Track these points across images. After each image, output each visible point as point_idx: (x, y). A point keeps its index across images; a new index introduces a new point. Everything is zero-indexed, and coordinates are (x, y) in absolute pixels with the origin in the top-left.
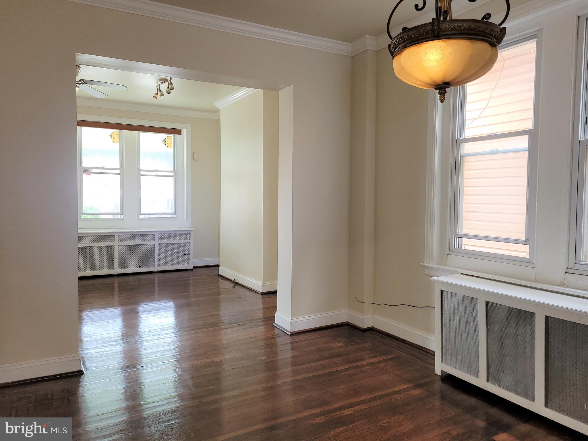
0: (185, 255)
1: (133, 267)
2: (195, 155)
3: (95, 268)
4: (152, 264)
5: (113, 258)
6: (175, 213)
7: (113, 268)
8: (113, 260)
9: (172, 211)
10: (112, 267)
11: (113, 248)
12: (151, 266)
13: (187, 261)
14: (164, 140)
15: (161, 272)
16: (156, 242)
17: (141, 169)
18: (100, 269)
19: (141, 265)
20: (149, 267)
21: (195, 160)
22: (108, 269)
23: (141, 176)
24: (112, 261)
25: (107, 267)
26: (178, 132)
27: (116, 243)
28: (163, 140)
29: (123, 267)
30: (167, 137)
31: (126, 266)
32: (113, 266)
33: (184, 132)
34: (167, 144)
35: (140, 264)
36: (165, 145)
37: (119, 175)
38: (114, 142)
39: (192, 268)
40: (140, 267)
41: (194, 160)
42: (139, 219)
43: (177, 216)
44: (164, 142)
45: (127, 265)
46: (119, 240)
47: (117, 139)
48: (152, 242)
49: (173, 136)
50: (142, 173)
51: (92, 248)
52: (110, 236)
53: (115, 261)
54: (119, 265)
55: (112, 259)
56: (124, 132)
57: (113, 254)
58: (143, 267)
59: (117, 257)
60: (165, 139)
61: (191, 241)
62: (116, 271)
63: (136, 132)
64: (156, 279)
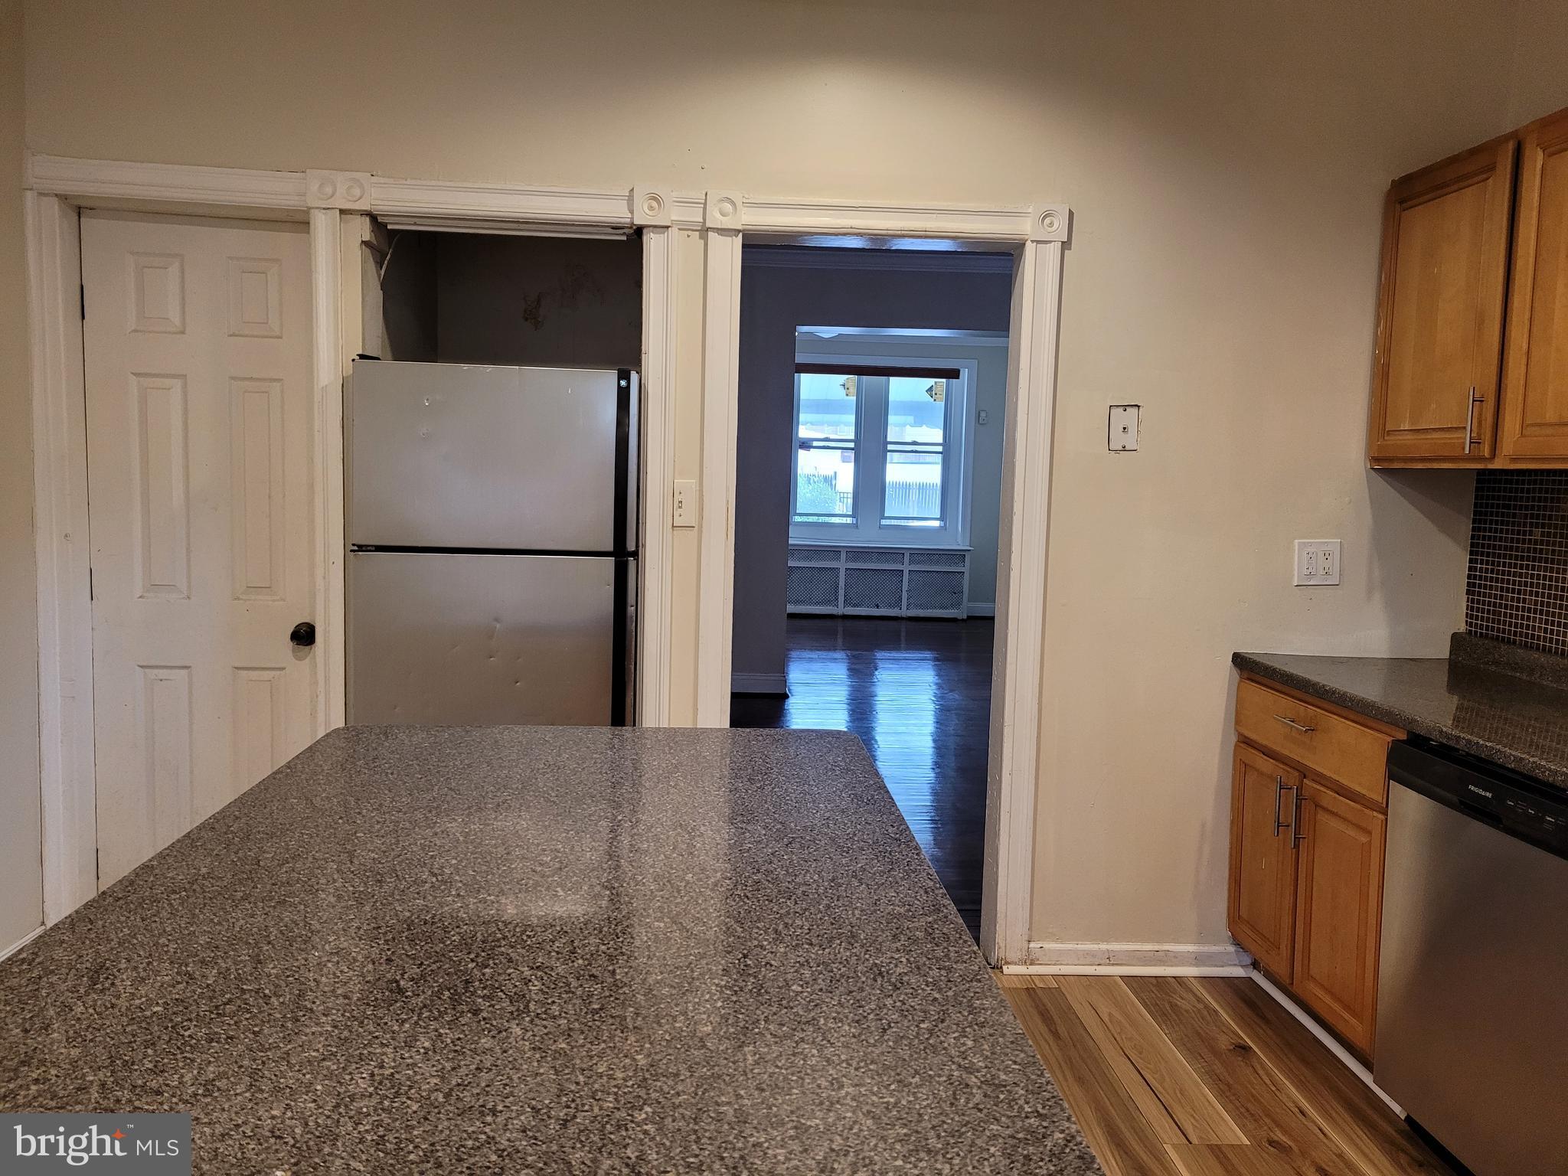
0: (955, 593)
1: (868, 607)
2: (983, 414)
3: (810, 603)
4: (898, 604)
5: (837, 588)
6: (941, 519)
7: (837, 605)
9: (937, 515)
10: (835, 603)
11: (838, 572)
12: (896, 608)
13: (957, 605)
14: (930, 389)
15: (911, 619)
16: (906, 567)
17: (889, 439)
18: (817, 604)
19: (880, 604)
20: (892, 607)
21: (982, 424)
22: (828, 606)
23: (888, 453)
25: (827, 602)
26: (954, 374)
27: (842, 565)
28: (928, 390)
29: (852, 605)
30: (936, 383)
31: (857, 603)
32: (837, 601)
33: (965, 374)
34: (934, 396)
35: (878, 602)
36: (932, 397)
37: (853, 451)
38: (847, 394)
39: (965, 618)
40: (878, 606)
41: (979, 423)
42: (881, 526)
43: (945, 524)
44: (929, 393)
45: (859, 602)
46: (848, 559)
47: (853, 389)
48: (899, 567)
49: (945, 382)
50: (890, 447)
51: (807, 569)
52: (834, 552)
54: (845, 601)
55: (835, 590)
56: (865, 379)
57: (837, 582)
58: (883, 607)
59: (844, 588)
60: (933, 387)
61: (966, 569)
62: (841, 609)
63: (883, 378)
64: (903, 629)
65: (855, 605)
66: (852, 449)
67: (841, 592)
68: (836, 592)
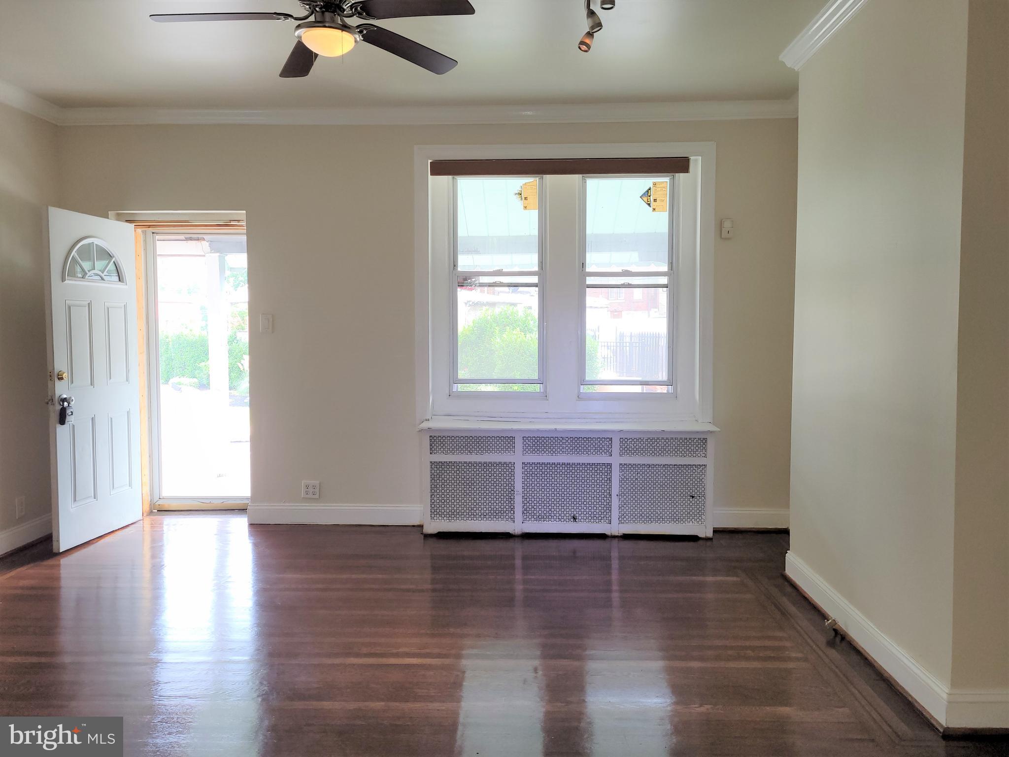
0: (693, 497)
1: (558, 520)
2: (727, 225)
3: (472, 516)
4: (605, 515)
5: (513, 492)
6: (669, 383)
7: (512, 517)
8: (512, 497)
9: (663, 376)
10: (510, 515)
11: (513, 468)
12: (602, 521)
13: (698, 515)
14: (648, 193)
15: (626, 537)
16: (616, 460)
17: (589, 269)
18: (482, 516)
19: (577, 515)
20: (597, 521)
21: (729, 239)
22: (500, 519)
23: (587, 289)
24: (510, 500)
25: (496, 514)
26: (679, 165)
27: (518, 457)
28: (644, 194)
29: (535, 517)
30: (655, 184)
31: (543, 514)
32: (512, 512)
33: (697, 164)
34: (652, 203)
35: (575, 513)
36: (649, 205)
37: (537, 289)
38: (525, 207)
39: (710, 534)
40: (574, 518)
41: (723, 238)
42: (580, 397)
43: (675, 390)
44: (645, 199)
45: (545, 512)
46: (527, 449)
47: (534, 200)
48: (603, 459)
49: (668, 181)
50: (590, 281)
51: (465, 465)
52: (505, 441)
53: (516, 500)
54: (525, 512)
55: (510, 495)
56: (550, 179)
57: (512, 483)
58: (582, 520)
59: (521, 490)
60: (650, 189)
61: (709, 461)
62: (517, 526)
63: (576, 178)
64: (615, 554)
65: (540, 518)
66: (535, 285)
67: (518, 500)
68: (511, 499)
